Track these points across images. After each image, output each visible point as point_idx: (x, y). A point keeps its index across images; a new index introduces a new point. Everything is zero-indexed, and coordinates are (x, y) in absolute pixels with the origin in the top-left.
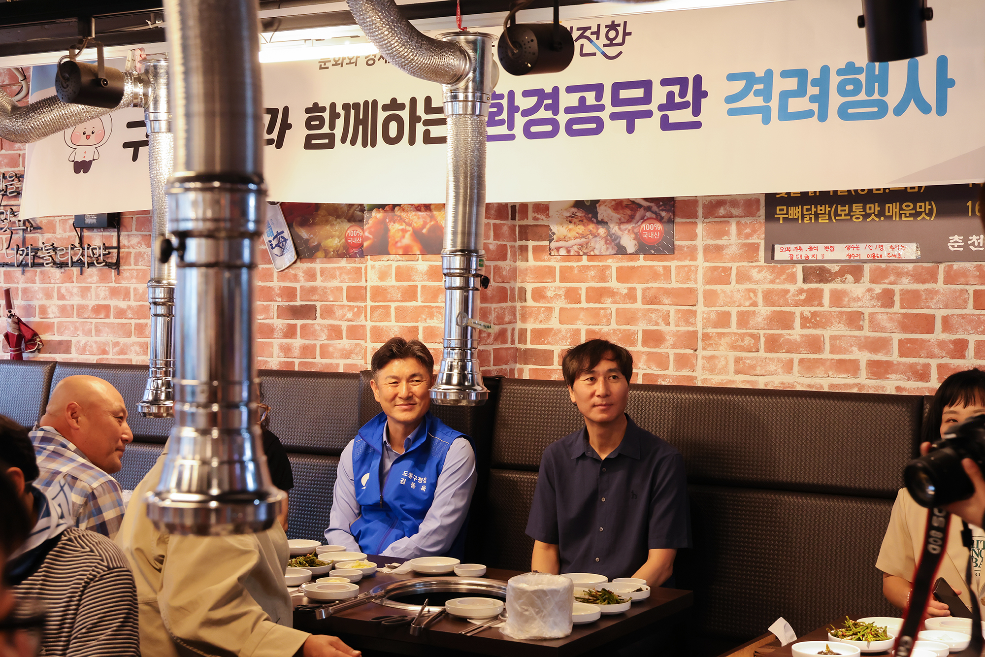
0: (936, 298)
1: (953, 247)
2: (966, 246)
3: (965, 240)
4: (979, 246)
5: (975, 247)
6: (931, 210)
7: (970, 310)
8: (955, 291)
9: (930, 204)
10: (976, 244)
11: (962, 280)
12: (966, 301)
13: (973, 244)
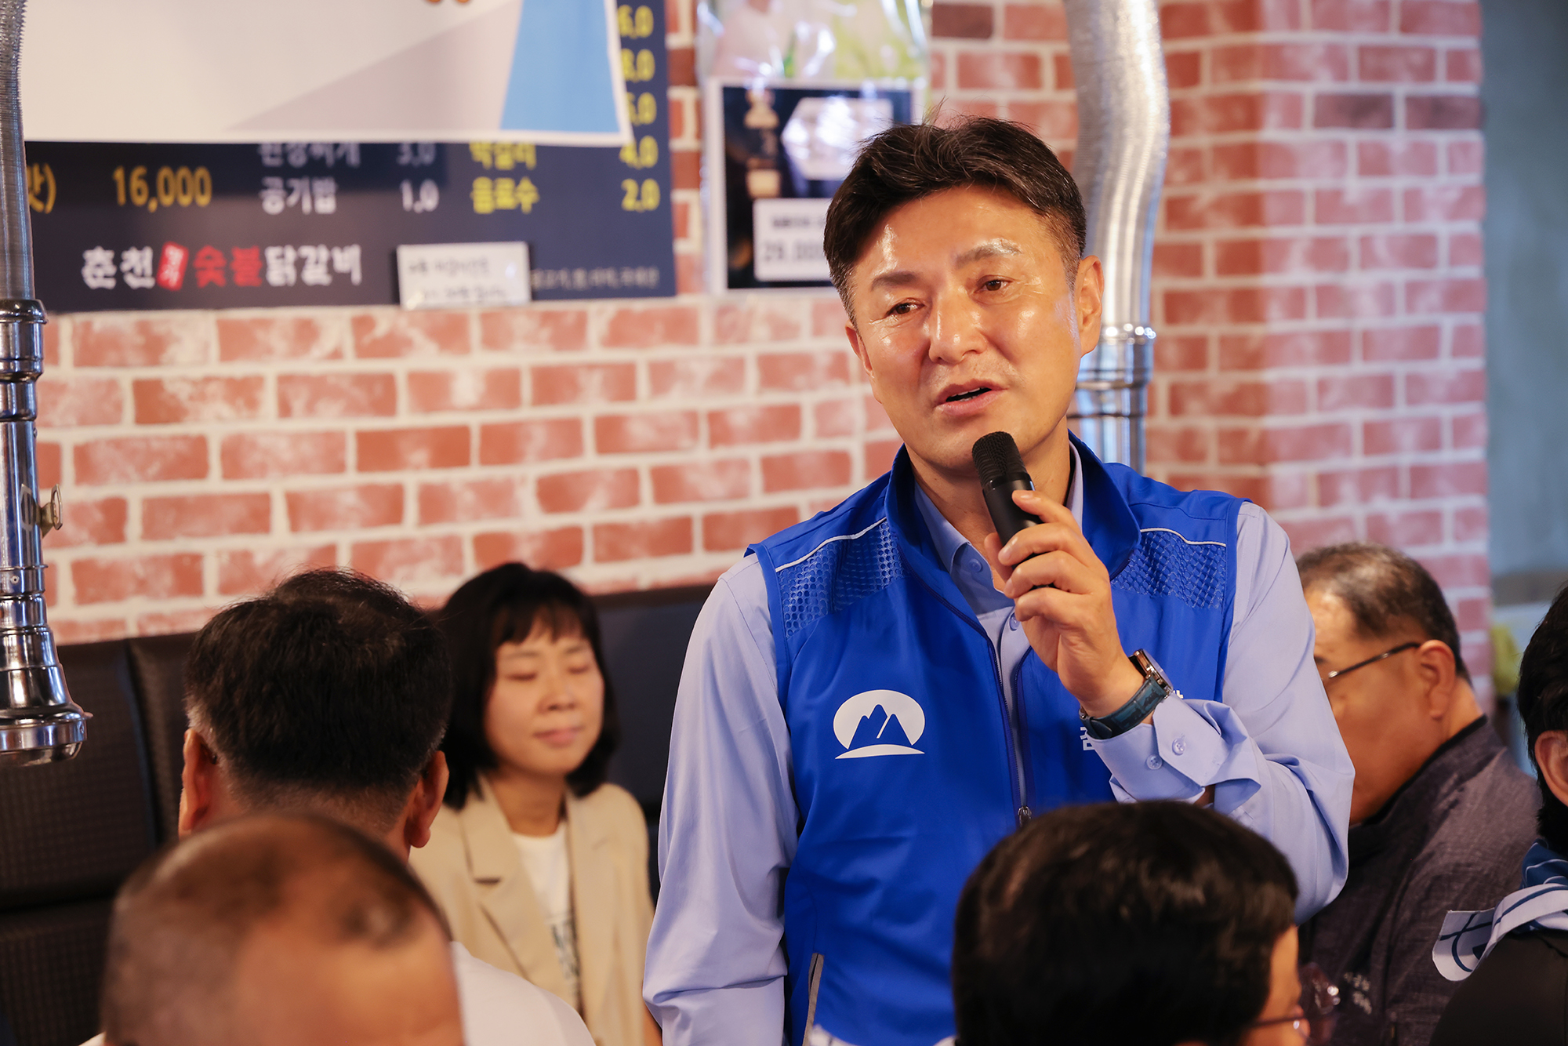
0: (66, 401)
1: (95, 277)
2: (119, 276)
3: (117, 261)
4: (143, 276)
5: (137, 276)
6: (44, 187)
7: (127, 427)
8: (97, 384)
9: (42, 172)
10: (138, 270)
11: (112, 356)
12: (119, 407)
13: (132, 271)
